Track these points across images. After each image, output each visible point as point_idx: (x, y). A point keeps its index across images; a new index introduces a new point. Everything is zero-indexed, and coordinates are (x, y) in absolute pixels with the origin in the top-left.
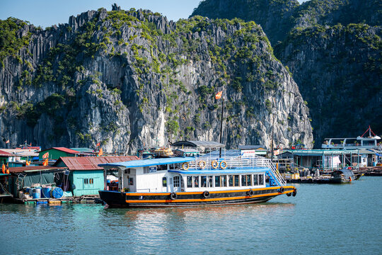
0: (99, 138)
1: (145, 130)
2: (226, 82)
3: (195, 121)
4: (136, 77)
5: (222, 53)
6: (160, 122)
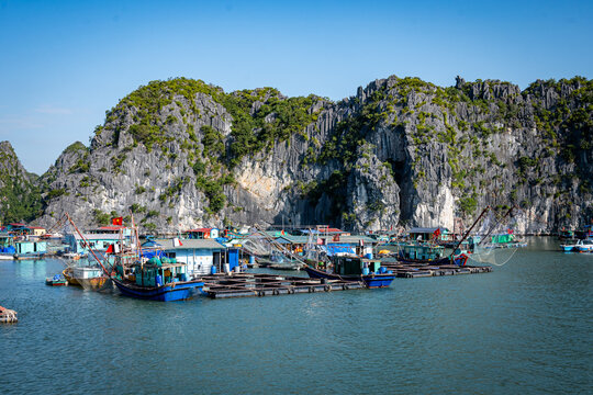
0: (364, 218)
1: (421, 210)
2: (555, 152)
3: (511, 198)
4: (411, 149)
5: (551, 118)
6: (444, 198)
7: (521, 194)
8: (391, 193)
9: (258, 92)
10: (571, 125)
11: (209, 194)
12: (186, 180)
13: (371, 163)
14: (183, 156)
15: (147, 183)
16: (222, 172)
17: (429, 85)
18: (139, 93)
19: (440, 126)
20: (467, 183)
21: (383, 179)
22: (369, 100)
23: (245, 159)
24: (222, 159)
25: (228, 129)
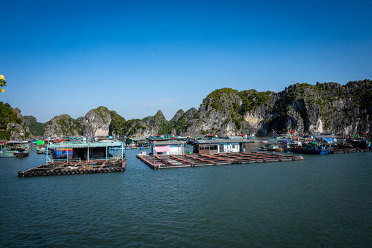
7: (346, 121)
8: (300, 122)
9: (249, 91)
10: (365, 96)
11: (236, 124)
12: (230, 119)
13: (292, 112)
14: (228, 112)
15: (217, 121)
16: (240, 117)
17: (311, 86)
18: (213, 93)
19: (316, 99)
20: (327, 118)
21: (297, 117)
22: (289, 92)
23: (247, 112)
24: (240, 113)
25: (241, 103)
